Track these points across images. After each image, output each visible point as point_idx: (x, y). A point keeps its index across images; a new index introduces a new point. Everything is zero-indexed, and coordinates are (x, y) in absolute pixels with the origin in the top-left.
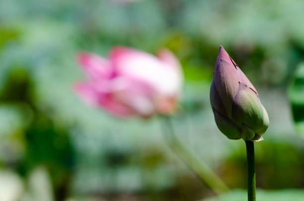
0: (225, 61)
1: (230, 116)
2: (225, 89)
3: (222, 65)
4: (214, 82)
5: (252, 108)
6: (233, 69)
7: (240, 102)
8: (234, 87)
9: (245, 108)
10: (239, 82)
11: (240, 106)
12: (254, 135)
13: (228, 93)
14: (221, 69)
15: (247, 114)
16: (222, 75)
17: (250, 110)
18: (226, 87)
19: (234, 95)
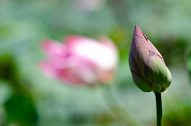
0: (139, 36)
1: (143, 75)
2: (139, 56)
3: (137, 38)
4: (131, 51)
5: (159, 69)
6: (145, 41)
7: (150, 65)
8: (145, 54)
9: (153, 69)
10: (149, 51)
11: (150, 68)
12: (161, 89)
13: (142, 58)
14: (136, 41)
15: (156, 73)
16: (137, 45)
17: (157, 70)
18: (140, 54)
19: (145, 60)
